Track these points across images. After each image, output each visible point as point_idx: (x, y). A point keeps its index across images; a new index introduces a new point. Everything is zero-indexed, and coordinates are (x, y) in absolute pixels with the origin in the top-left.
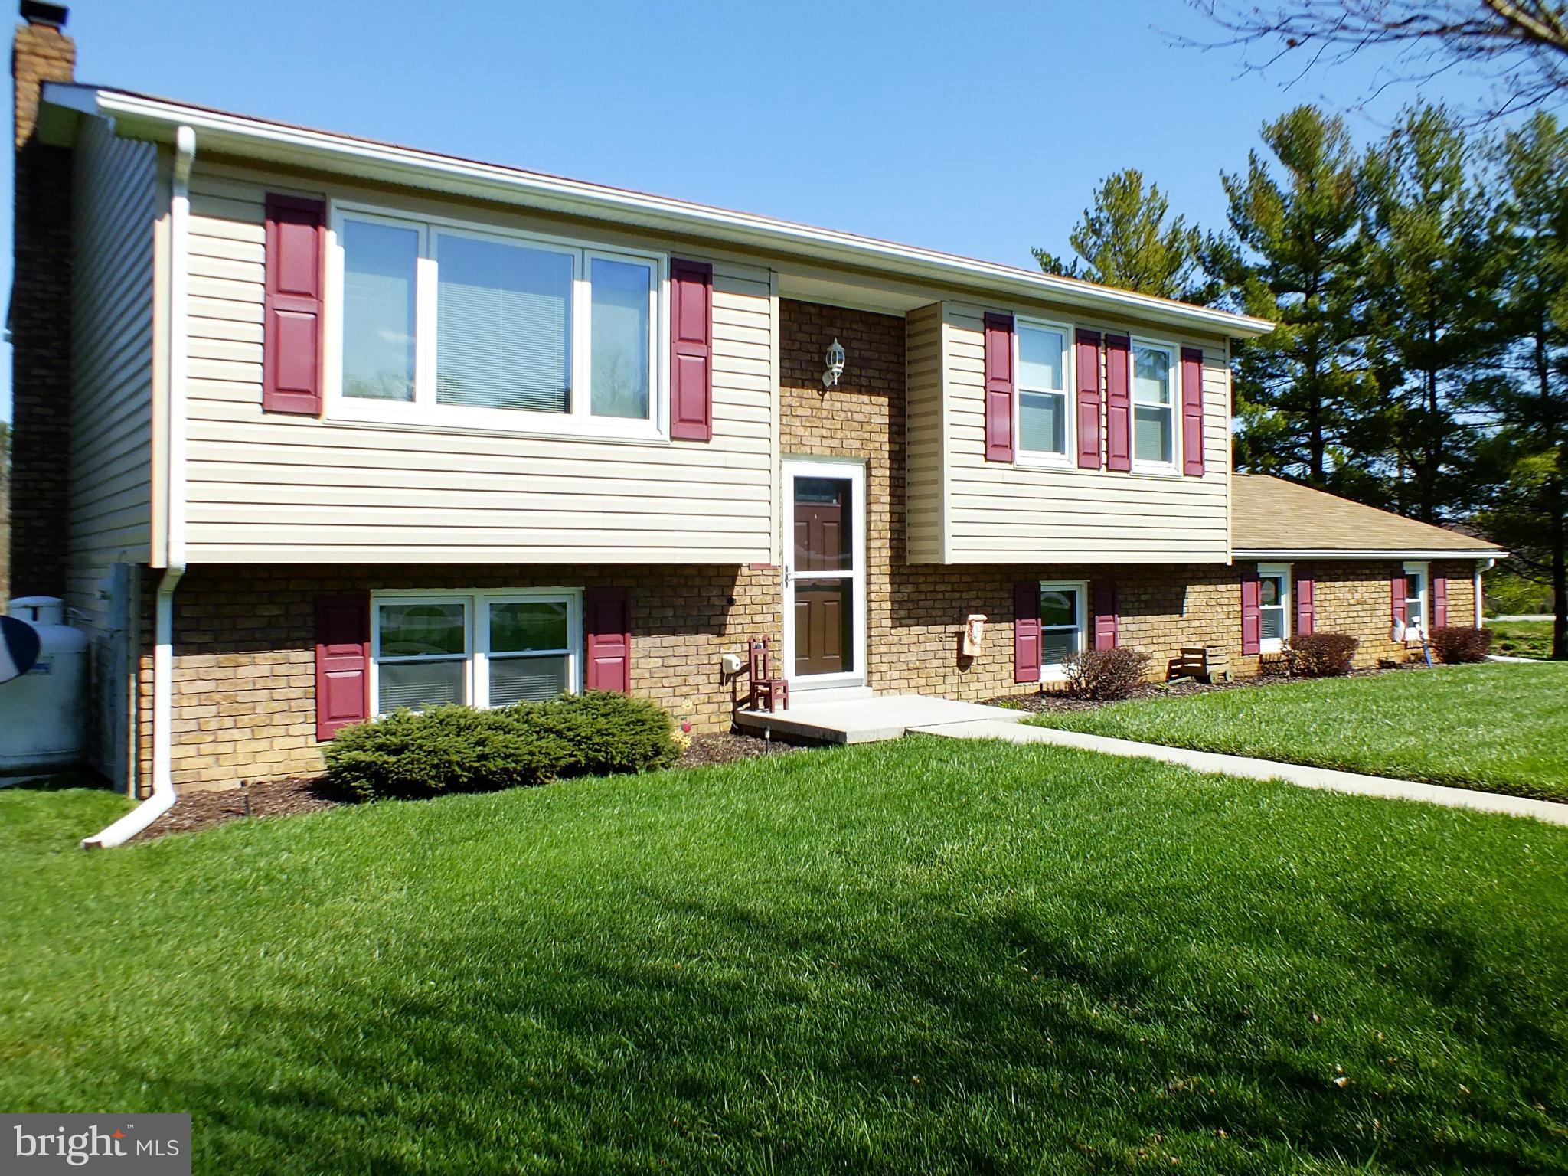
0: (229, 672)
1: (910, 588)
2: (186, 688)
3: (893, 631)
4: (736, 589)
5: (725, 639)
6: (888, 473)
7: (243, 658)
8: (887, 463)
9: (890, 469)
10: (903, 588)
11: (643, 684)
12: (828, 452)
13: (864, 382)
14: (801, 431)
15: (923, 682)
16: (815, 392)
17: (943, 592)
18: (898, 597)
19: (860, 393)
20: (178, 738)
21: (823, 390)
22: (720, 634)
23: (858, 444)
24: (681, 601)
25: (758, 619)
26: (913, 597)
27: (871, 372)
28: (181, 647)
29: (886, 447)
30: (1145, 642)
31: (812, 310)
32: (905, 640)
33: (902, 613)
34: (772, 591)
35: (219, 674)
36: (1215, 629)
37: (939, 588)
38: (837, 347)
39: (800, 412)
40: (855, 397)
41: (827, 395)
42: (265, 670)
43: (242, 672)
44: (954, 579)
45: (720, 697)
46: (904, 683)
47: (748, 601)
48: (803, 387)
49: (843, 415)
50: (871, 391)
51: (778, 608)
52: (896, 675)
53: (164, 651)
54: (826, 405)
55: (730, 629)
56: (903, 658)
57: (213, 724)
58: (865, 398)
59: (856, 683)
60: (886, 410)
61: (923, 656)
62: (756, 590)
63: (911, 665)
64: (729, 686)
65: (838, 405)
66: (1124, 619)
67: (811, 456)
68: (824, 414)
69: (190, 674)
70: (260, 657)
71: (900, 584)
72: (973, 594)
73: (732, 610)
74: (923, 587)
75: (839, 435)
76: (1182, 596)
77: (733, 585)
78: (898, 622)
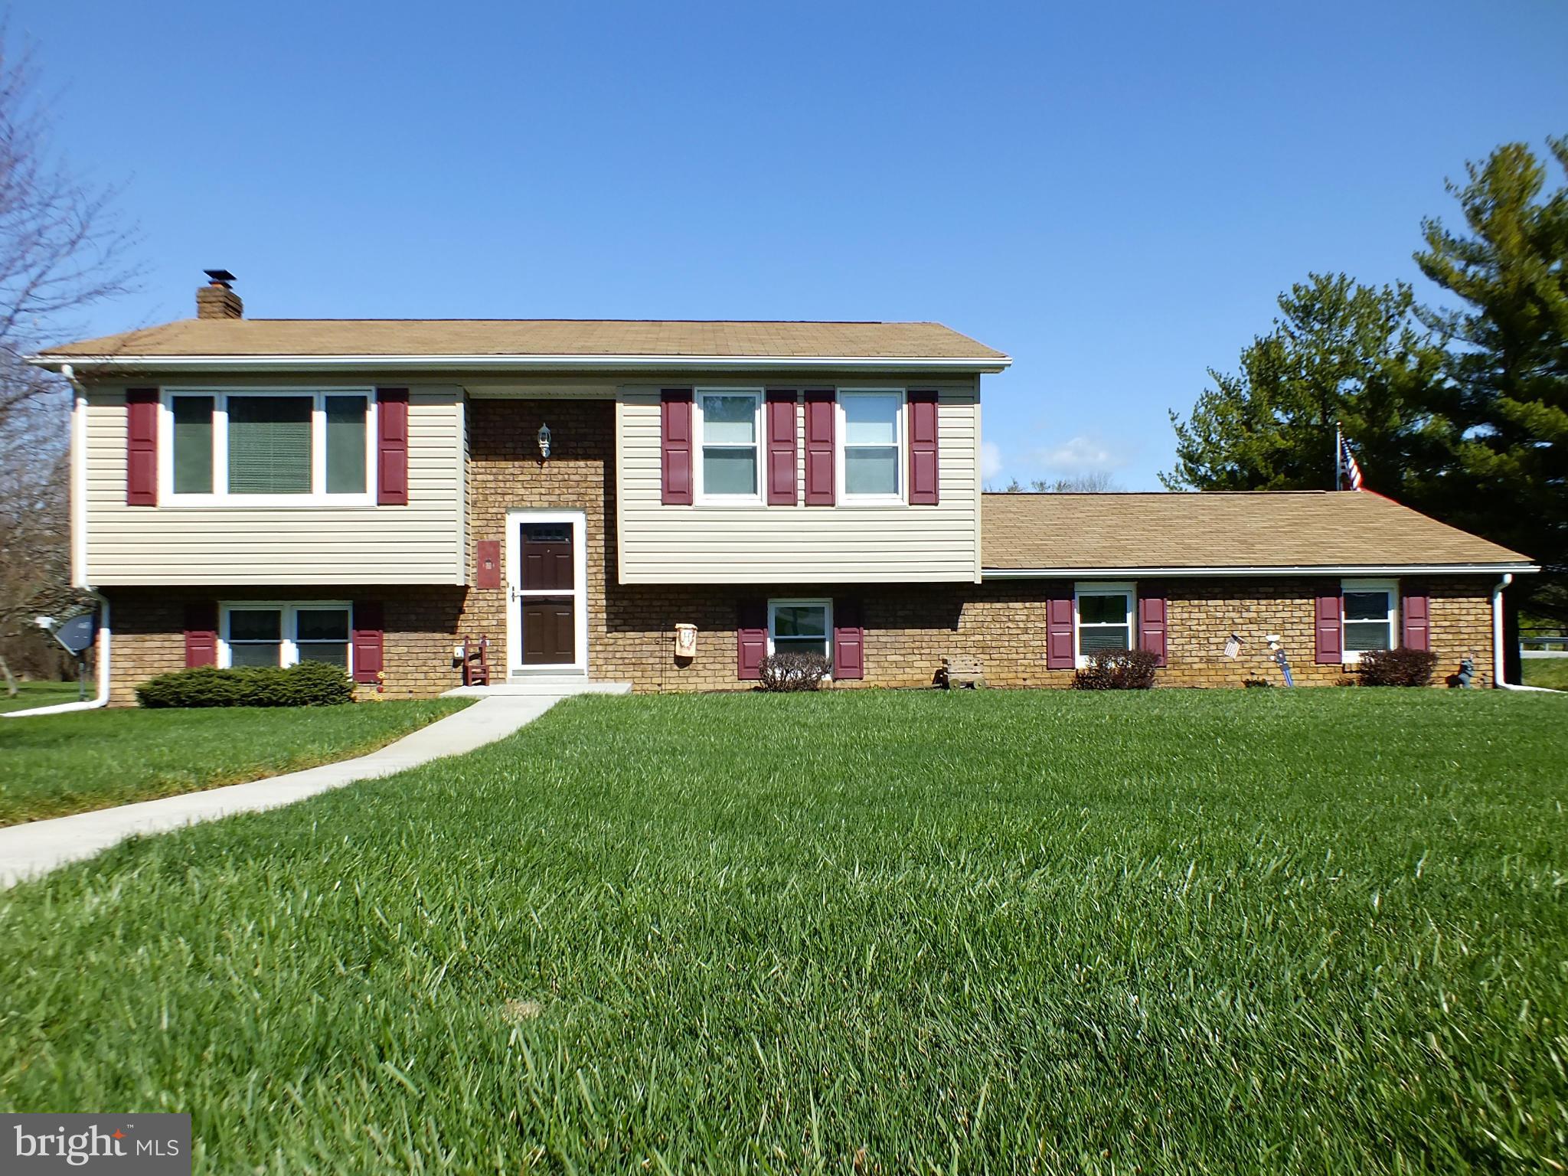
0: (140, 644)
1: (625, 603)
2: (119, 652)
3: (609, 635)
4: (466, 602)
5: (457, 637)
6: (603, 517)
7: (147, 637)
8: (602, 510)
9: (605, 514)
10: (618, 603)
11: (393, 663)
12: (546, 505)
13: (580, 451)
14: (522, 491)
15: (639, 674)
16: (535, 464)
17: (661, 606)
18: (613, 609)
19: (577, 460)
20: (113, 678)
21: (541, 460)
22: (453, 633)
23: (575, 497)
24: (422, 610)
25: (485, 623)
26: (630, 610)
27: (586, 444)
28: (115, 630)
29: (602, 498)
30: (903, 652)
31: (532, 404)
32: (620, 642)
33: (618, 622)
34: (496, 604)
35: (135, 645)
36: (1007, 644)
37: (655, 603)
38: (544, 429)
39: (521, 478)
40: (572, 464)
41: (546, 464)
42: (158, 644)
43: (148, 644)
44: (671, 597)
45: (453, 676)
46: (620, 675)
47: (476, 610)
48: (524, 460)
49: (560, 477)
50: (586, 457)
51: (502, 616)
52: (611, 668)
53: (105, 633)
54: (544, 471)
55: (462, 630)
56: (618, 655)
57: (131, 672)
58: (582, 463)
59: (580, 673)
60: (601, 471)
61: (639, 655)
62: (482, 603)
63: (627, 661)
64: (460, 669)
65: (556, 471)
66: (873, 632)
67: (532, 509)
68: (543, 477)
69: (120, 645)
70: (156, 637)
71: (615, 600)
72: (691, 609)
73: (462, 617)
74: (639, 603)
75: (557, 492)
76: (957, 612)
77: (464, 600)
78: (612, 627)
